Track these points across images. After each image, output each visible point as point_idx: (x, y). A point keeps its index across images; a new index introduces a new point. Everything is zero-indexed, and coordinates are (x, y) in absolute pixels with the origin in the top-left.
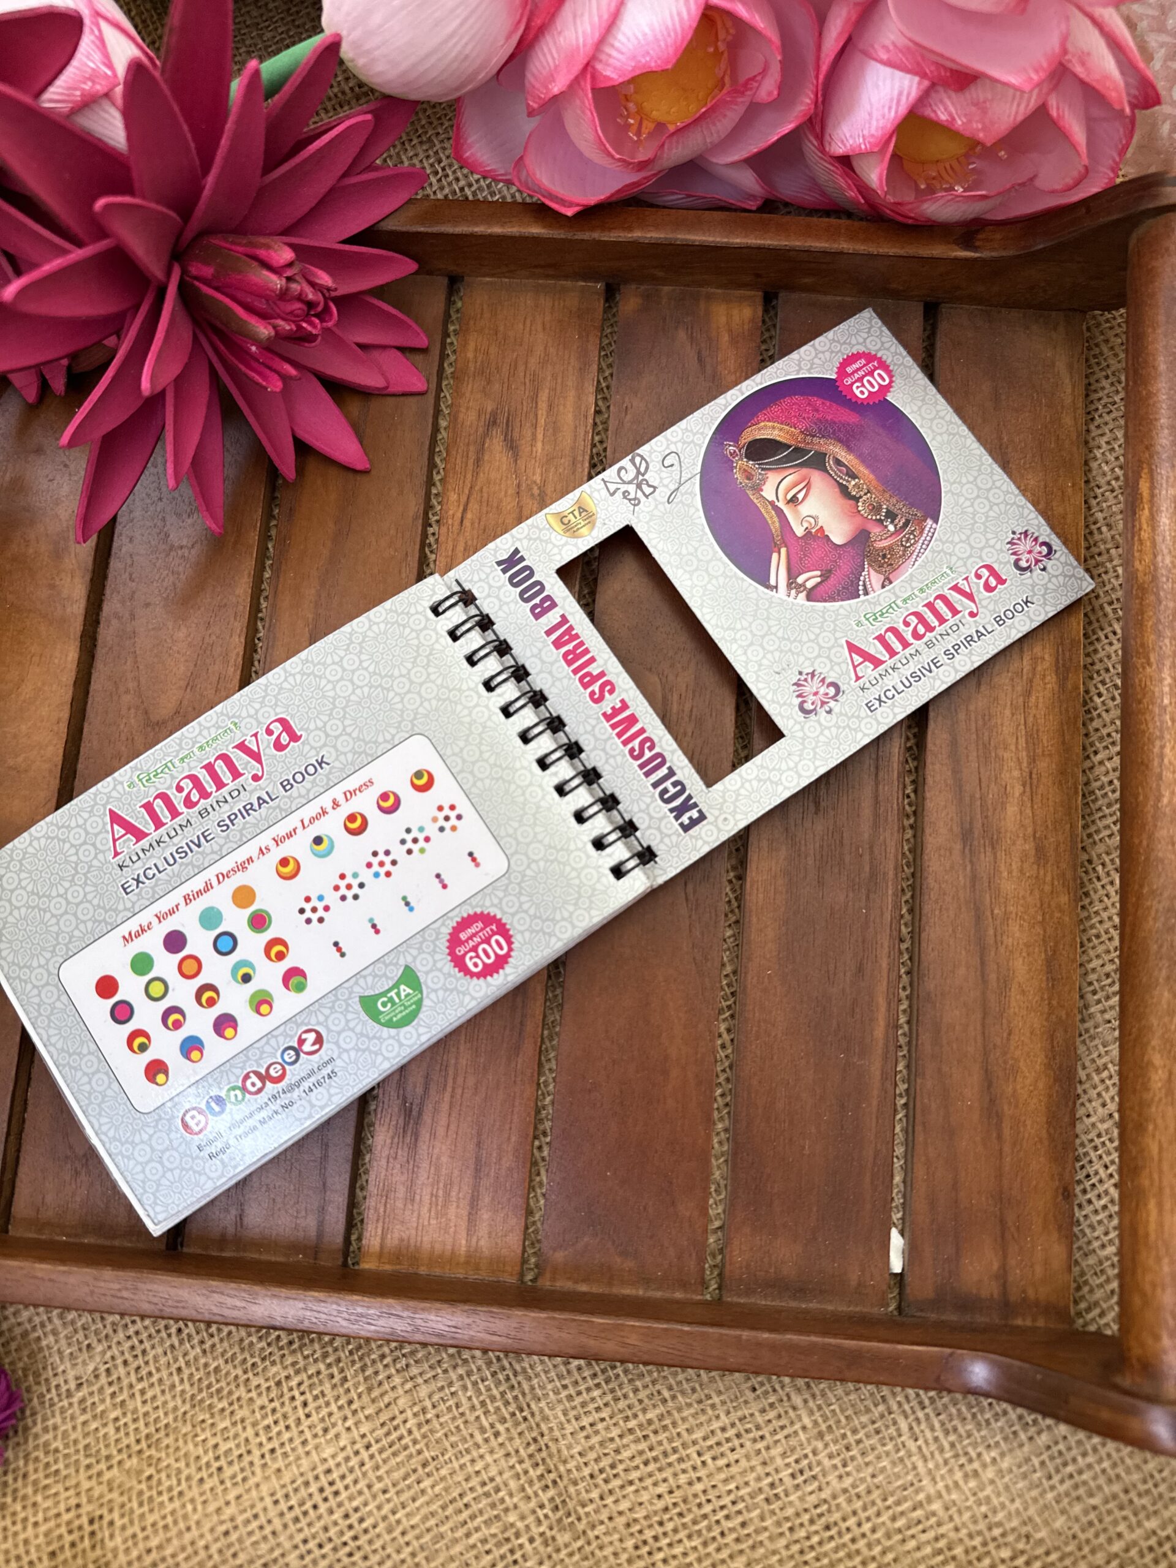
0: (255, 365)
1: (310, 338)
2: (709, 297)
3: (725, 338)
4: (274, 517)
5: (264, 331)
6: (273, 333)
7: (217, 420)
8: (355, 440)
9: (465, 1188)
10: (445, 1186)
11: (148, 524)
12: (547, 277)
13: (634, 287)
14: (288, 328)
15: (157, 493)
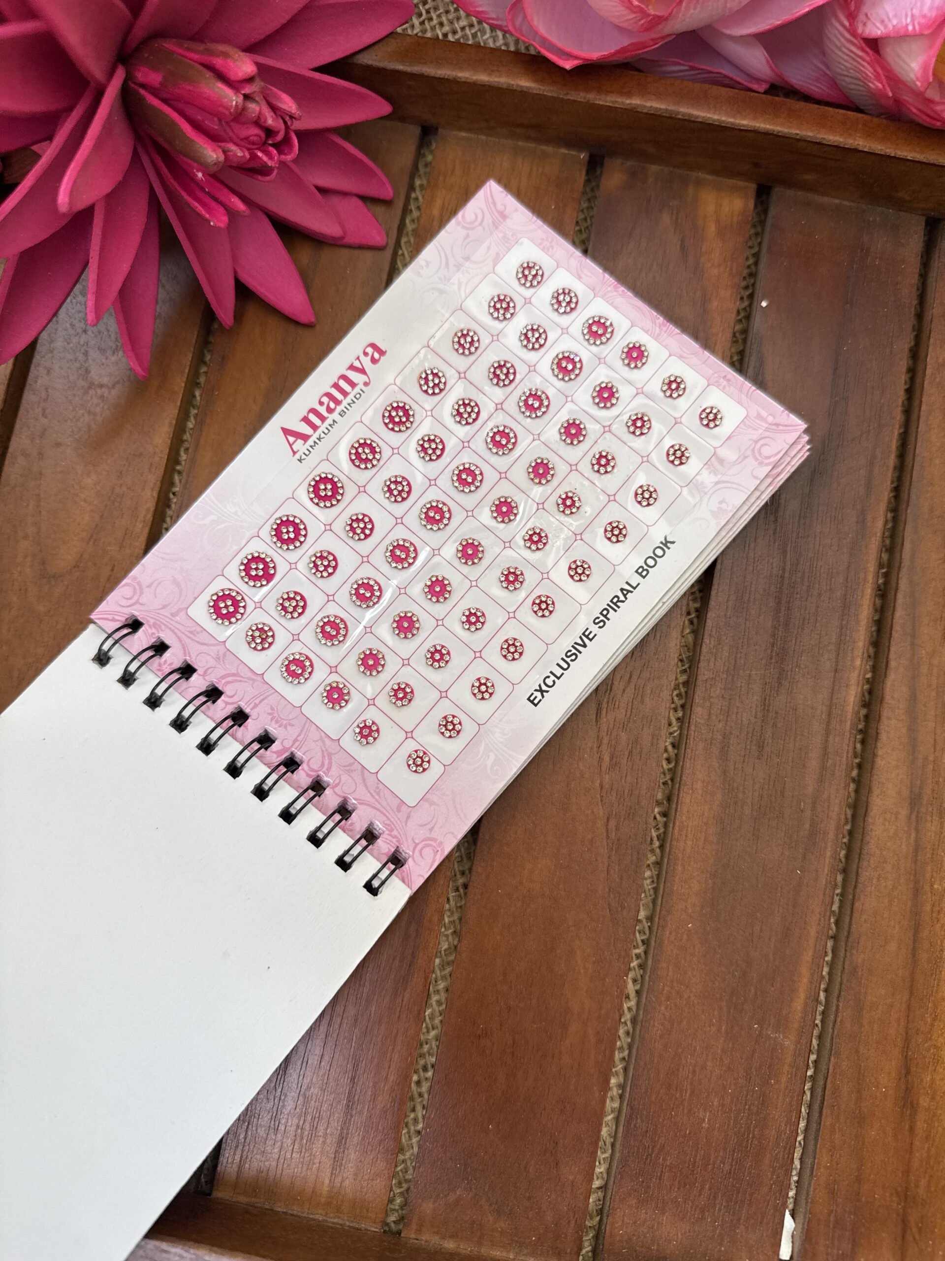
0: (200, 194)
1: (264, 171)
2: (699, 183)
3: (712, 229)
4: (205, 363)
5: (212, 154)
6: (222, 158)
7: (153, 252)
8: (302, 290)
9: (334, 1124)
10: (313, 1119)
11: (70, 357)
12: (528, 138)
13: (619, 161)
14: (240, 154)
15: (82, 325)
